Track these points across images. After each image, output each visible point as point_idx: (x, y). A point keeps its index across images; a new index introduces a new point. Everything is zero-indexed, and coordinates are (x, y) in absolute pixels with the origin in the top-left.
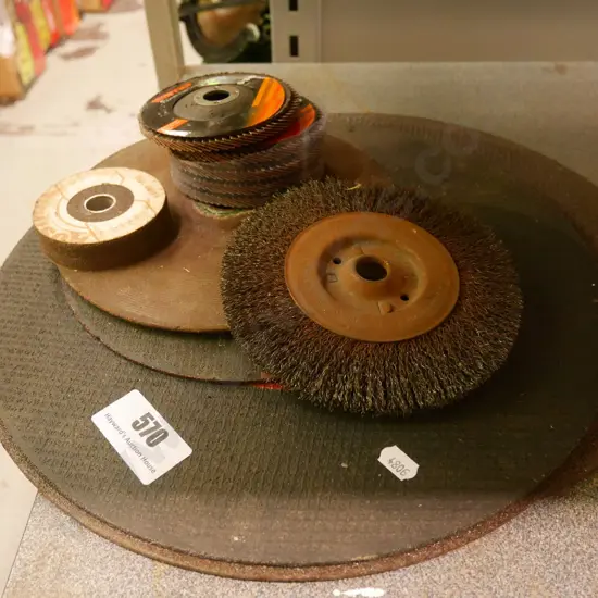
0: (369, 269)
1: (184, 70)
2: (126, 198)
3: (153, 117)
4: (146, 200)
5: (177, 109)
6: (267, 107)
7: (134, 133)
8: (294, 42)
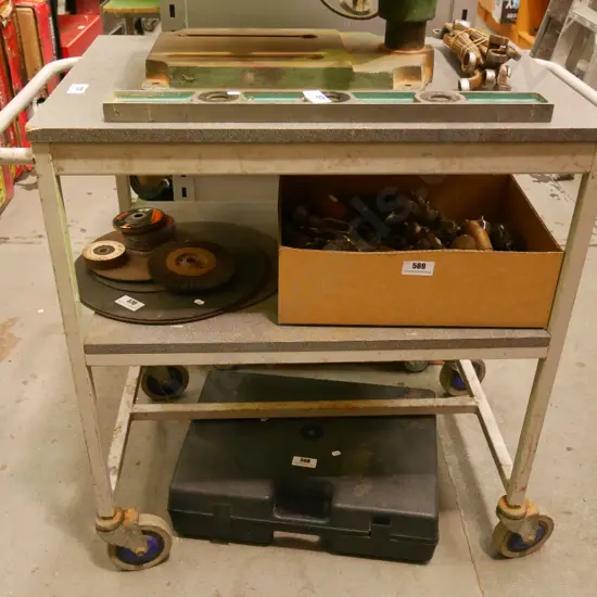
0: (190, 260)
1: (132, 204)
2: (112, 249)
3: (117, 222)
4: (119, 249)
5: (126, 220)
6: (157, 218)
7: (111, 229)
8: (184, 191)
